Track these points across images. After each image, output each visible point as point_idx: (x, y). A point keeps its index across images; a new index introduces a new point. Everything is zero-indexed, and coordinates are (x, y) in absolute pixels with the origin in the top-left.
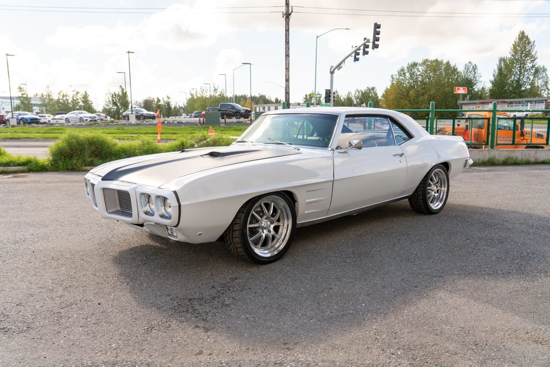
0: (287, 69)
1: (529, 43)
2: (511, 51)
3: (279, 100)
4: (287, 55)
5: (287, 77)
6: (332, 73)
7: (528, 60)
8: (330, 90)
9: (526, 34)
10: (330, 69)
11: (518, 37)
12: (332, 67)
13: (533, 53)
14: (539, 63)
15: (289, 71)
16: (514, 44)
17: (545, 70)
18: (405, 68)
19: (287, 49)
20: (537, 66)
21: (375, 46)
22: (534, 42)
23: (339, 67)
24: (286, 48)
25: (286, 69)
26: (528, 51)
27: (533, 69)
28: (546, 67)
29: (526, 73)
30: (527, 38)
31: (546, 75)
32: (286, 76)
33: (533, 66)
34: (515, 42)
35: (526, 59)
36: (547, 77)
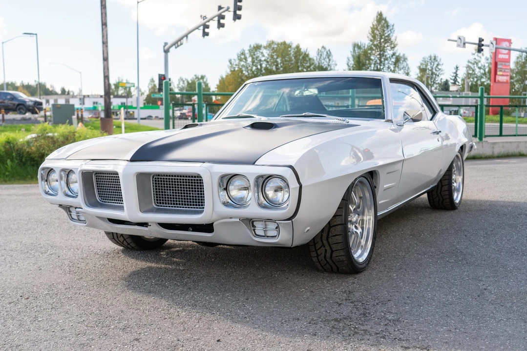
0: (105, 43)
1: (388, 26)
2: (369, 35)
3: (67, 90)
4: (104, 24)
5: (105, 55)
6: (166, 51)
7: (388, 46)
8: (164, 75)
9: (384, 16)
10: (164, 47)
11: (376, 19)
12: (166, 44)
13: (393, 39)
14: (399, 51)
15: (107, 46)
16: (372, 26)
17: (405, 59)
18: (247, 52)
19: (104, 15)
20: (397, 54)
21: (237, 17)
22: (393, 26)
23: (177, 43)
24: (102, 14)
25: (103, 43)
26: (387, 36)
27: (394, 57)
28: (406, 56)
29: (386, 62)
30: (385, 20)
31: (407, 65)
32: (103, 54)
33: (394, 54)
34: (373, 25)
35: (386, 45)
36: (408, 68)
